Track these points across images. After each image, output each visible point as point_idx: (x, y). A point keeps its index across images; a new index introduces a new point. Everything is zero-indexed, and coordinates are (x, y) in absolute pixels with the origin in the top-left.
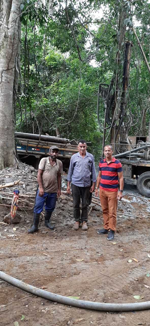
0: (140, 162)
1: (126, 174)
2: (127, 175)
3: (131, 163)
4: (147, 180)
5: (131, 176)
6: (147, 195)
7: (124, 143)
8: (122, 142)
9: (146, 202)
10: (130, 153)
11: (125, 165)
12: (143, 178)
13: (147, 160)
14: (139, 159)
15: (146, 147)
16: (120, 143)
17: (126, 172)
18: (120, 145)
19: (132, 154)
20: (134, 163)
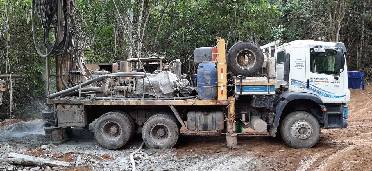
0: (96, 100)
1: (76, 119)
2: (79, 121)
3: (83, 103)
4: (109, 124)
5: (84, 121)
6: (109, 146)
7: (74, 73)
8: (72, 72)
9: (93, 162)
10: (79, 87)
11: (74, 106)
12: (101, 122)
13: (106, 96)
14: (92, 95)
15: (102, 78)
16: (70, 74)
17: (76, 116)
18: (70, 76)
19: (82, 88)
20: (86, 101)
